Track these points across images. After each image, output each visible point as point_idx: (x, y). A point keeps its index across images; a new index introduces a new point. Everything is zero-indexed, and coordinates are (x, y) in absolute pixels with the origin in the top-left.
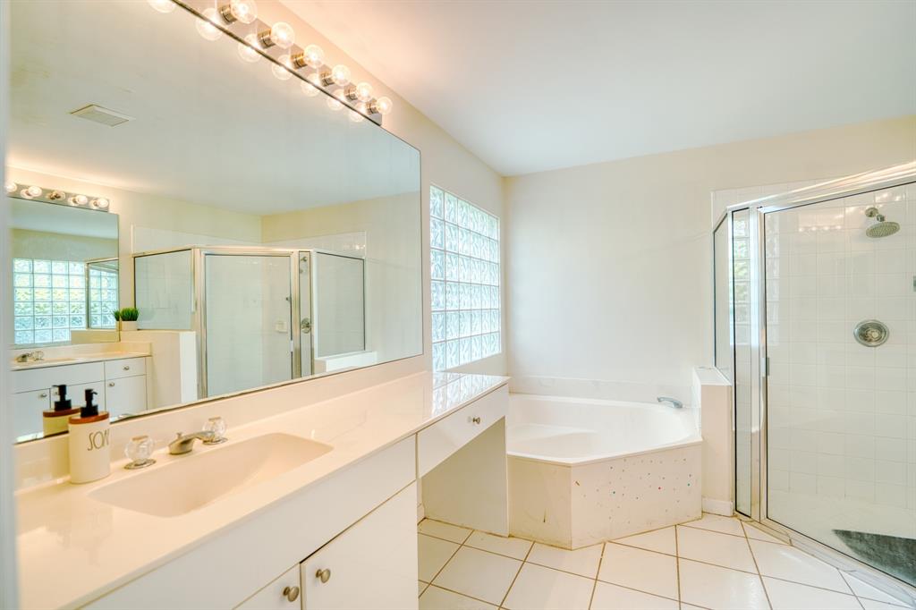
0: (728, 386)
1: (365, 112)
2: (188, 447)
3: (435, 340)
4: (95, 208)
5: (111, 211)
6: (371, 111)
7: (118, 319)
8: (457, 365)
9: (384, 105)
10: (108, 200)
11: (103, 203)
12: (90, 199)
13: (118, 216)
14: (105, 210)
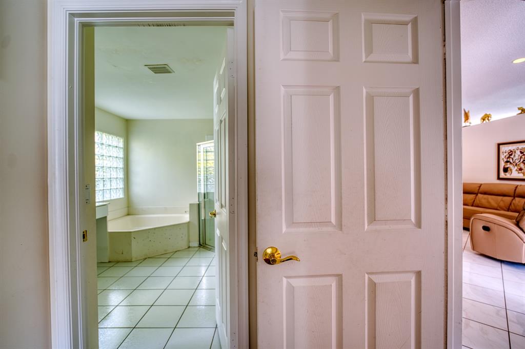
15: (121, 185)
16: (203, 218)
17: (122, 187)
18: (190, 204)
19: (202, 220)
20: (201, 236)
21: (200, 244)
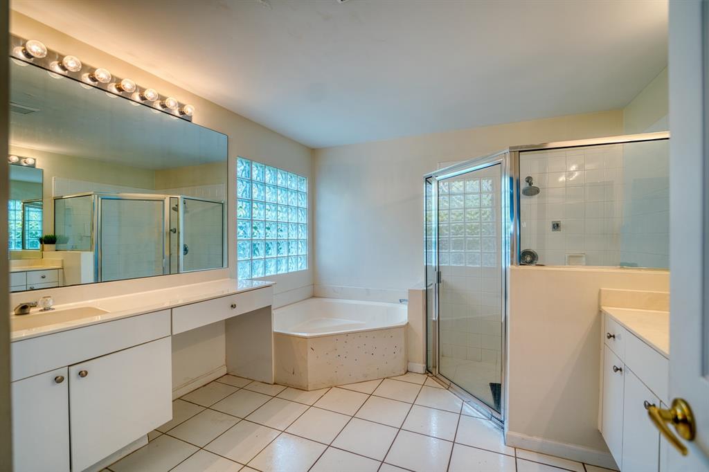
0: (423, 291)
1: (178, 115)
2: (27, 311)
3: (240, 258)
4: (25, 164)
5: (37, 167)
6: (182, 113)
7: (41, 243)
8: (263, 276)
9: (189, 110)
10: (35, 160)
11: (30, 161)
12: (20, 158)
13: (42, 170)
14: (33, 166)
15: (303, 251)
16: (434, 318)
17: (305, 254)
18: (409, 290)
19: (434, 322)
20: (430, 353)
21: (427, 369)
